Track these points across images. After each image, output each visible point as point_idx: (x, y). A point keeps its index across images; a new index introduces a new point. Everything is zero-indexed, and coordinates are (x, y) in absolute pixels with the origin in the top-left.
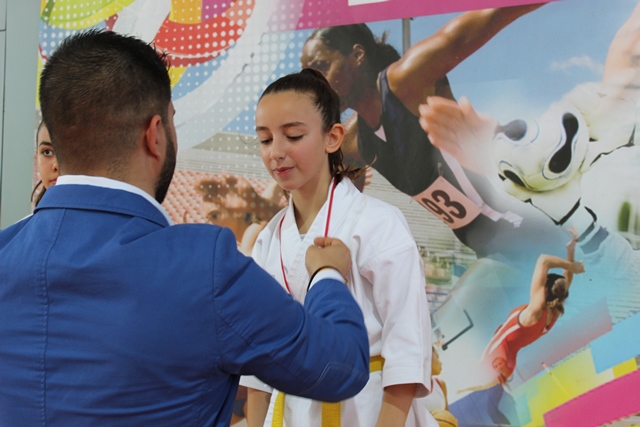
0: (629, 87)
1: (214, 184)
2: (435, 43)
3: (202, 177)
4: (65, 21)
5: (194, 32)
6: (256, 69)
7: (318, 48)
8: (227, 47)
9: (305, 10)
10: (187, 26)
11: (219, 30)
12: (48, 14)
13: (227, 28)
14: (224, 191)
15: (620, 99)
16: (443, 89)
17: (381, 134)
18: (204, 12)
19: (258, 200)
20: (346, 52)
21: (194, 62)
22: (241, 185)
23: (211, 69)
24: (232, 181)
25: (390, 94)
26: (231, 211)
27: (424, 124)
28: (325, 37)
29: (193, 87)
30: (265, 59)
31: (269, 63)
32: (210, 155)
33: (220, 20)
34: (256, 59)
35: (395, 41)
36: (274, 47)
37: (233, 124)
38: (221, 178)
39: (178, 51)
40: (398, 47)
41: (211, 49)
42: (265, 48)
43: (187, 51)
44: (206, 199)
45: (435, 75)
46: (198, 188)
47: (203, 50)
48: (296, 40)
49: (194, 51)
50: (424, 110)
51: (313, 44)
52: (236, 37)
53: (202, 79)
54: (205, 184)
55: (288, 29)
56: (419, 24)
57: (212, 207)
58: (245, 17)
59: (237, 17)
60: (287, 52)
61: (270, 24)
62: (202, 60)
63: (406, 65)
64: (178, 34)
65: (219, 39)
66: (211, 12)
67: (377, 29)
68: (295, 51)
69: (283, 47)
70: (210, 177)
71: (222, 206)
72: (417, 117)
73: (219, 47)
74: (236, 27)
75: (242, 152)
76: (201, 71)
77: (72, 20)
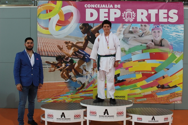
0: (119, 34)
1: (67, 42)
2: (97, 27)
3: (65, 41)
4: (41, 18)
5: (63, 22)
6: (73, 28)
7: (82, 26)
8: (68, 24)
9: (80, 21)
10: (62, 21)
11: (67, 22)
12: (38, 17)
13: (68, 22)
14: (68, 43)
15: (118, 35)
16: (98, 32)
17: (90, 37)
18: (65, 19)
19: (73, 44)
20: (86, 26)
21: (63, 26)
22: (71, 42)
23: (66, 27)
24: (70, 42)
25: (91, 32)
26: (69, 46)
27: (96, 36)
28: (83, 24)
29: (63, 29)
30: (74, 26)
31: (75, 27)
32: (66, 38)
33: (67, 21)
34: (73, 26)
35: (92, 26)
36: (75, 25)
37: (70, 34)
38: (68, 41)
39: (61, 24)
40: (93, 27)
41: (66, 24)
42: (74, 25)
43: (62, 24)
44: (66, 44)
45: (97, 31)
46: (64, 43)
47: (65, 24)
48: (79, 24)
49: (63, 24)
50: (96, 34)
51: (81, 25)
52: (70, 23)
53: (65, 28)
54: (66, 42)
55: (77, 23)
56: (95, 24)
57: (67, 45)
58: (71, 21)
59: (70, 21)
60: (77, 26)
61: (75, 22)
62: (65, 26)
63: (93, 29)
64: (61, 22)
65: (67, 23)
66: (66, 19)
67: (90, 24)
68: (79, 26)
69: (77, 25)
70: (66, 41)
71: (68, 45)
72: (95, 35)
73: (67, 24)
74: (70, 22)
75: (71, 38)
76: (65, 27)
77: (42, 18)
